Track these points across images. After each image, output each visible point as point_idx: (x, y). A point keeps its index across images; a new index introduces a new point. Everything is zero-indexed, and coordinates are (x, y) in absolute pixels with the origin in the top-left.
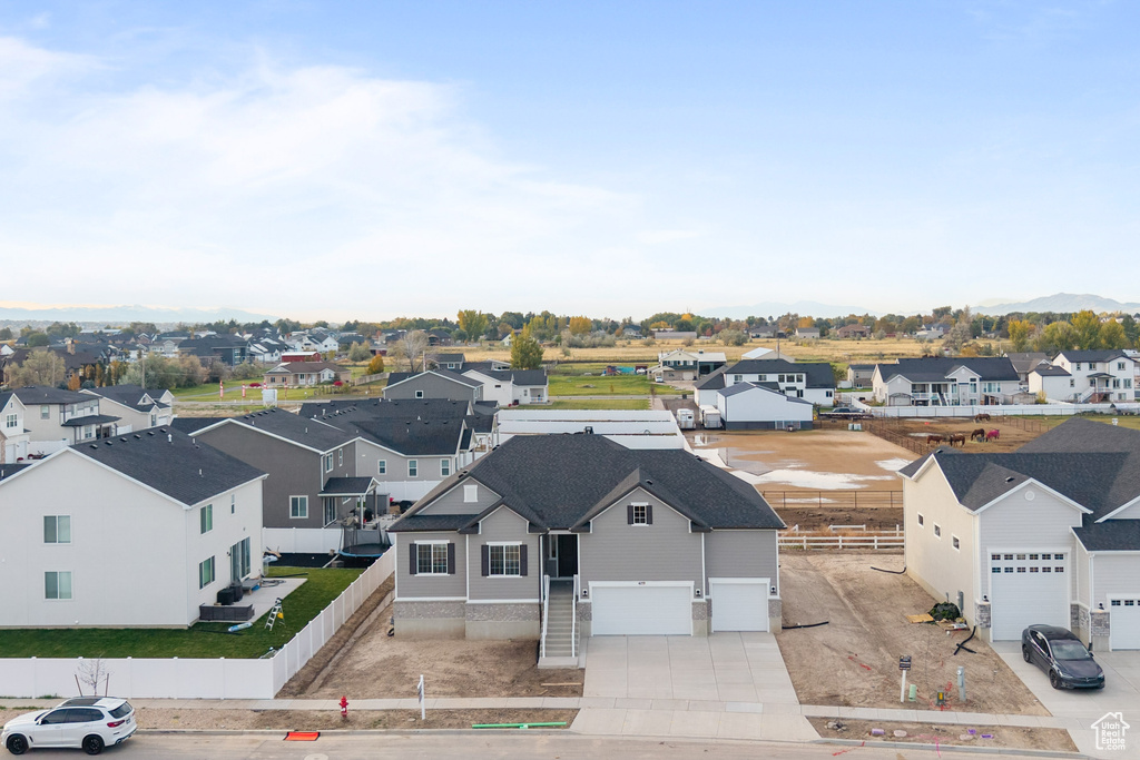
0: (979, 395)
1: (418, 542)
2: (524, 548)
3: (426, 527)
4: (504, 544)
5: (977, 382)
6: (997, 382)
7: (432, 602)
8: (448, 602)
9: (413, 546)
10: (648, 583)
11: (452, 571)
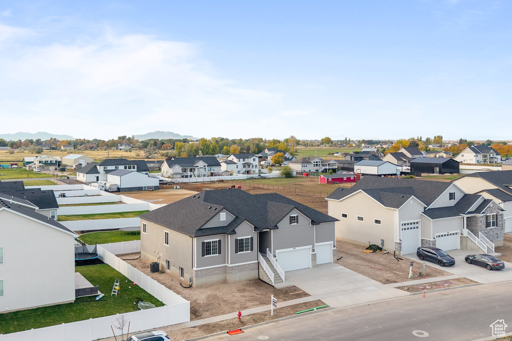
0: (207, 172)
1: (206, 241)
2: (252, 238)
3: (210, 234)
4: (244, 238)
5: (206, 167)
6: (213, 167)
7: (212, 268)
8: (218, 267)
9: (203, 243)
10: (297, 248)
11: (220, 253)
